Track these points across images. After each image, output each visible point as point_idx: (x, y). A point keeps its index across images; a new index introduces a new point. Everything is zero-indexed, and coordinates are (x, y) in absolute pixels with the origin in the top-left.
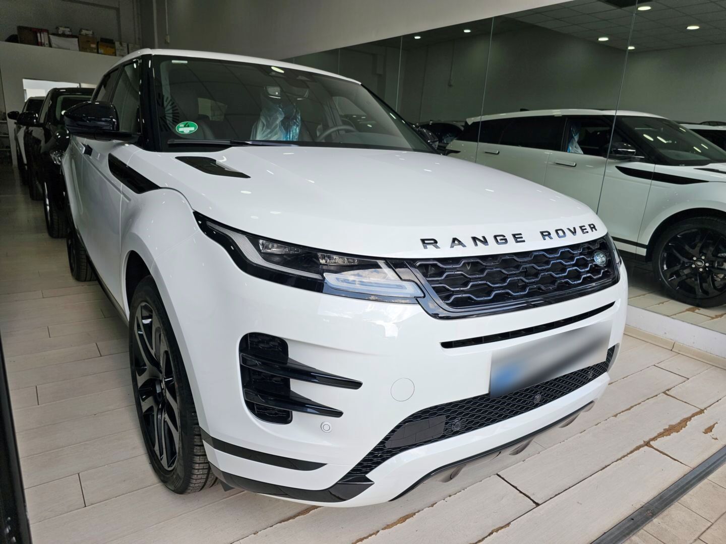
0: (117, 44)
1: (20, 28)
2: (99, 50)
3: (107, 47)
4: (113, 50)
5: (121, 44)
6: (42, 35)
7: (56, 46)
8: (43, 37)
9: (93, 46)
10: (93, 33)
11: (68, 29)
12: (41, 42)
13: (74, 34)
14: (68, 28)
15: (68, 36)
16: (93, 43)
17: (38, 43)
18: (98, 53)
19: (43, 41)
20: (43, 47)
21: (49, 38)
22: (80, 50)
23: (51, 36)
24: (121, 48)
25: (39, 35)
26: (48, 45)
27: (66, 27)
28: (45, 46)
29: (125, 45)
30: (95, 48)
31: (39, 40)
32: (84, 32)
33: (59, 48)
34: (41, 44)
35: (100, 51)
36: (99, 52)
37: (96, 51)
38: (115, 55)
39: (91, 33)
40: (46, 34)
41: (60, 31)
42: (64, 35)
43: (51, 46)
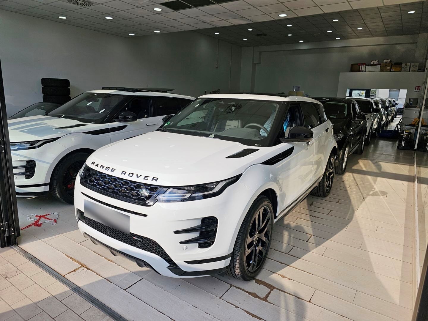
0: (404, 65)
1: (352, 65)
2: (392, 69)
3: (397, 67)
4: (400, 68)
5: (406, 64)
6: (363, 66)
7: (368, 71)
9: (388, 68)
10: (391, 61)
11: (377, 61)
13: (379, 63)
15: (376, 65)
16: (389, 67)
17: (359, 71)
19: (362, 69)
20: (361, 73)
21: (365, 67)
22: (380, 71)
23: (366, 66)
24: (406, 66)
25: (361, 66)
27: (375, 60)
28: (363, 72)
29: (408, 65)
30: (388, 69)
31: (360, 69)
32: (385, 61)
33: (370, 71)
34: (361, 71)
36: (391, 71)
38: (401, 71)
39: (389, 61)
40: (364, 65)
41: (372, 63)
42: (374, 65)
43: (365, 71)
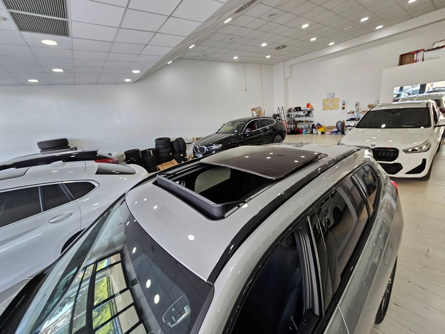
1: (402, 56)
6: (418, 54)
7: (428, 59)
8: (419, 56)
12: (416, 60)
14: (443, 41)
15: (442, 47)
17: (413, 61)
19: (418, 59)
21: (423, 54)
23: (425, 53)
25: (415, 55)
26: (422, 60)
27: (441, 41)
31: (415, 59)
33: (430, 59)
34: (416, 61)
41: (435, 46)
42: (438, 48)
43: (423, 60)
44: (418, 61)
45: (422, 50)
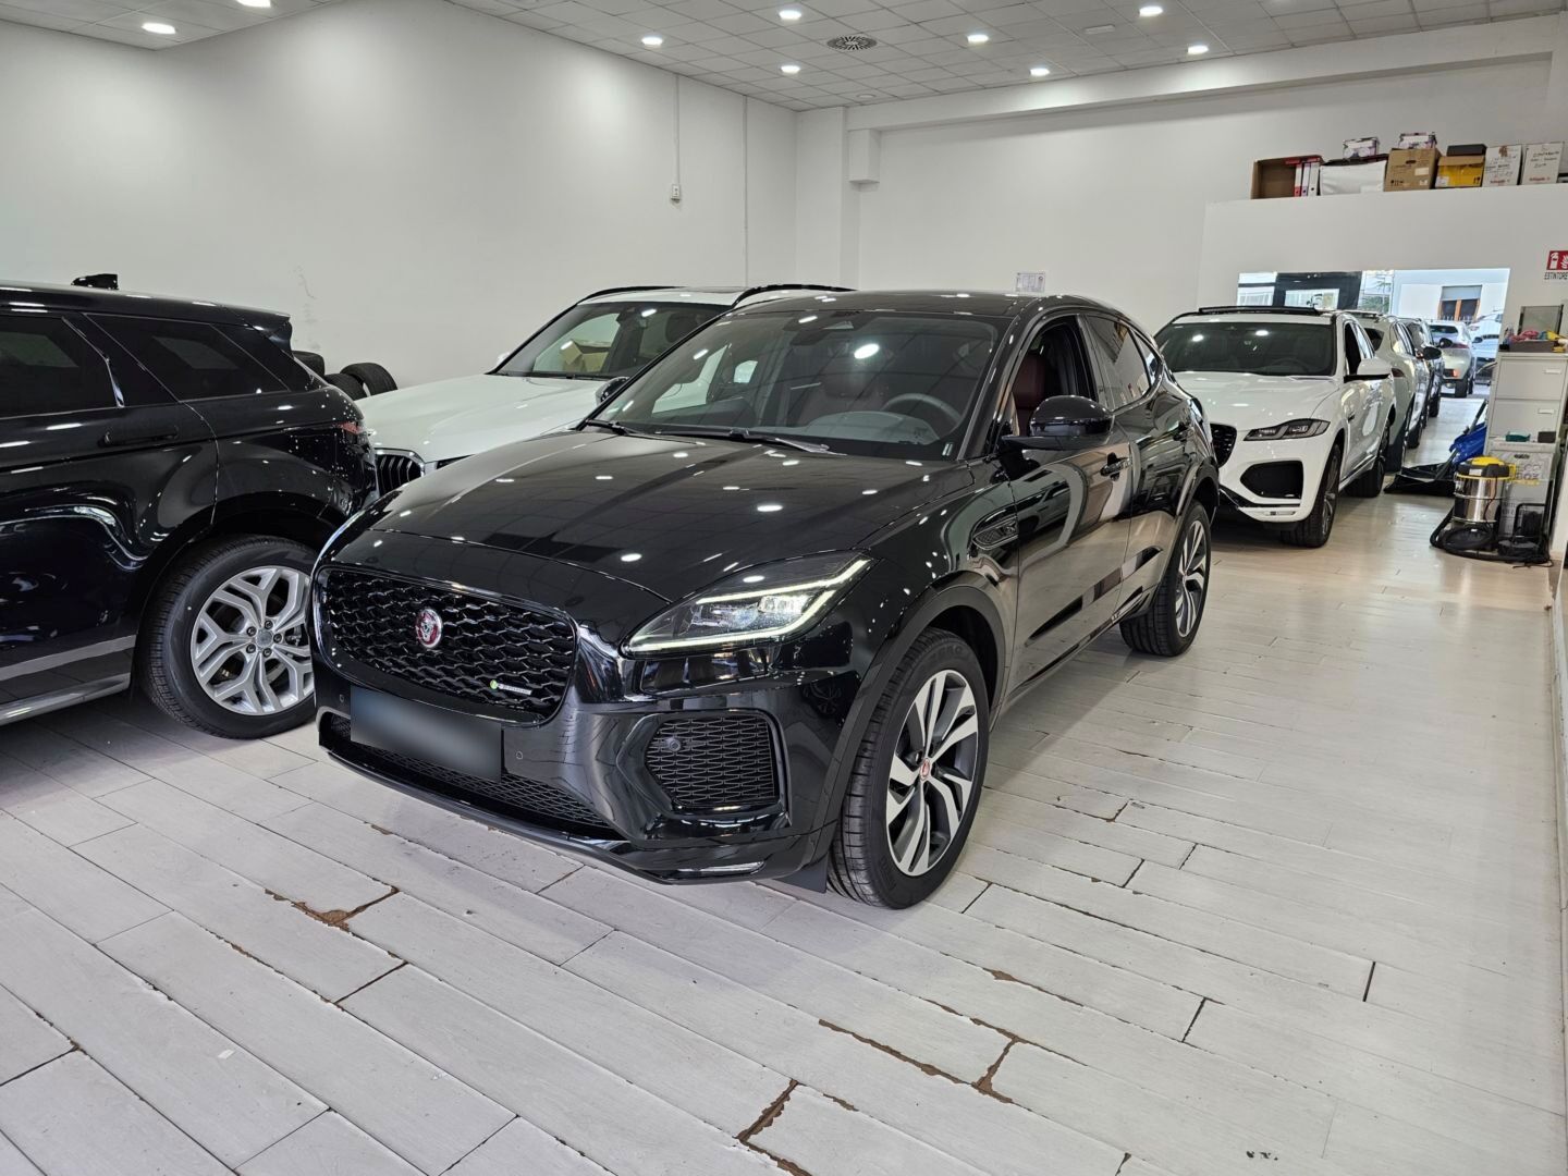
0: (1492, 155)
1: (1262, 166)
2: (1438, 178)
3: (1463, 166)
4: (1476, 173)
5: (1503, 151)
6: (1307, 169)
7: (1332, 190)
8: (1305, 177)
9: (1423, 172)
11: (1370, 143)
12: (1301, 188)
13: (1380, 152)
14: (1369, 139)
17: (1291, 191)
18: (1432, 186)
19: (1305, 184)
20: (1303, 198)
21: (1319, 172)
22: (1384, 190)
23: (1324, 169)
24: (1503, 161)
25: (1299, 171)
26: (1315, 190)
27: (1364, 140)
28: (1307, 195)
29: (1514, 152)
31: (1297, 184)
33: (1338, 190)
34: (1301, 192)
35: (1442, 180)
36: (1437, 185)
37: (1426, 183)
39: (1426, 138)
40: (1314, 166)
43: (1318, 194)
44: (1306, 192)
45: (1316, 157)
